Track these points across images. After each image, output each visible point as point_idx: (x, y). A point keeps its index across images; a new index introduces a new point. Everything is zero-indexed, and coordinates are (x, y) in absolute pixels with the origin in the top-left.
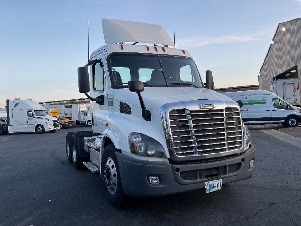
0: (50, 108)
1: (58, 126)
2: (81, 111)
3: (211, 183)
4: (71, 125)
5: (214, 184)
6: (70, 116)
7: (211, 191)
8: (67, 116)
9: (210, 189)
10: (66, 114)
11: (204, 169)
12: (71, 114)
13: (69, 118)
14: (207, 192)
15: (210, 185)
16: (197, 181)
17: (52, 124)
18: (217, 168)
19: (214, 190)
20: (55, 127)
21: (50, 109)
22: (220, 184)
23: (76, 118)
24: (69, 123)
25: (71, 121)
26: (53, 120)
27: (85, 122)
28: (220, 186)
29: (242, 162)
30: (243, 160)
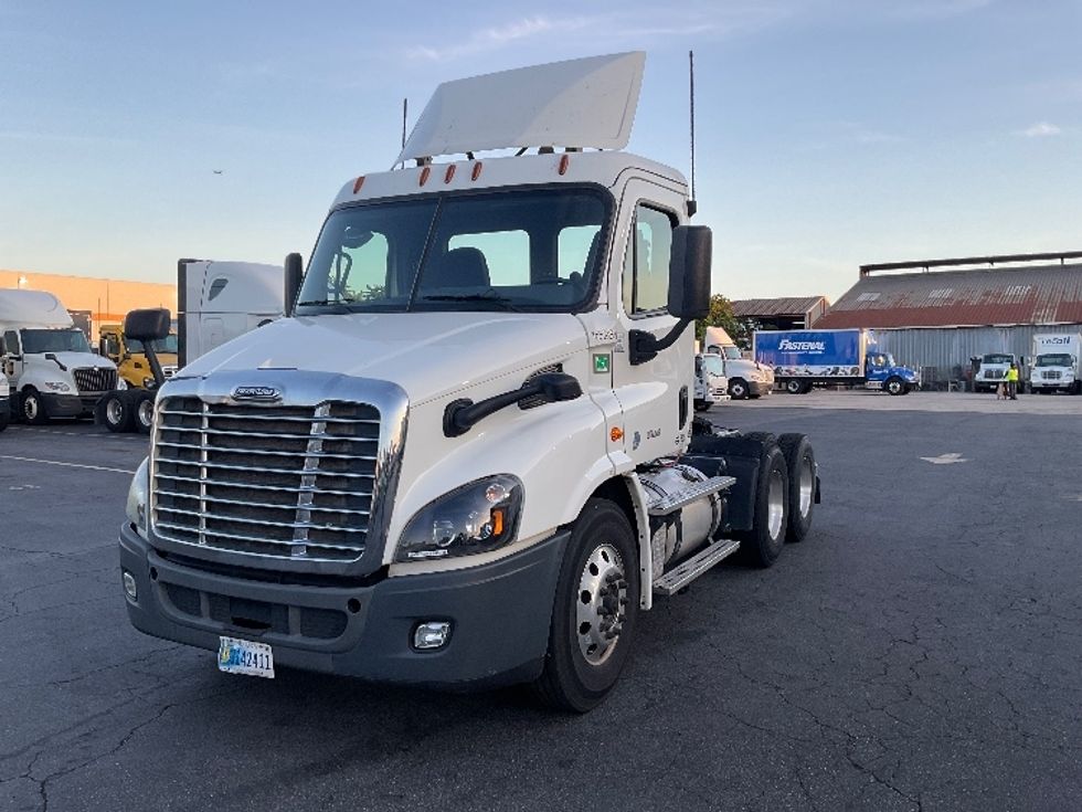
3: (238, 644)
5: (245, 652)
7: (234, 670)
9: (231, 662)
14: (220, 667)
15: (233, 650)
19: (242, 669)
22: (265, 659)
28: (259, 665)
29: (350, 613)
30: (354, 605)
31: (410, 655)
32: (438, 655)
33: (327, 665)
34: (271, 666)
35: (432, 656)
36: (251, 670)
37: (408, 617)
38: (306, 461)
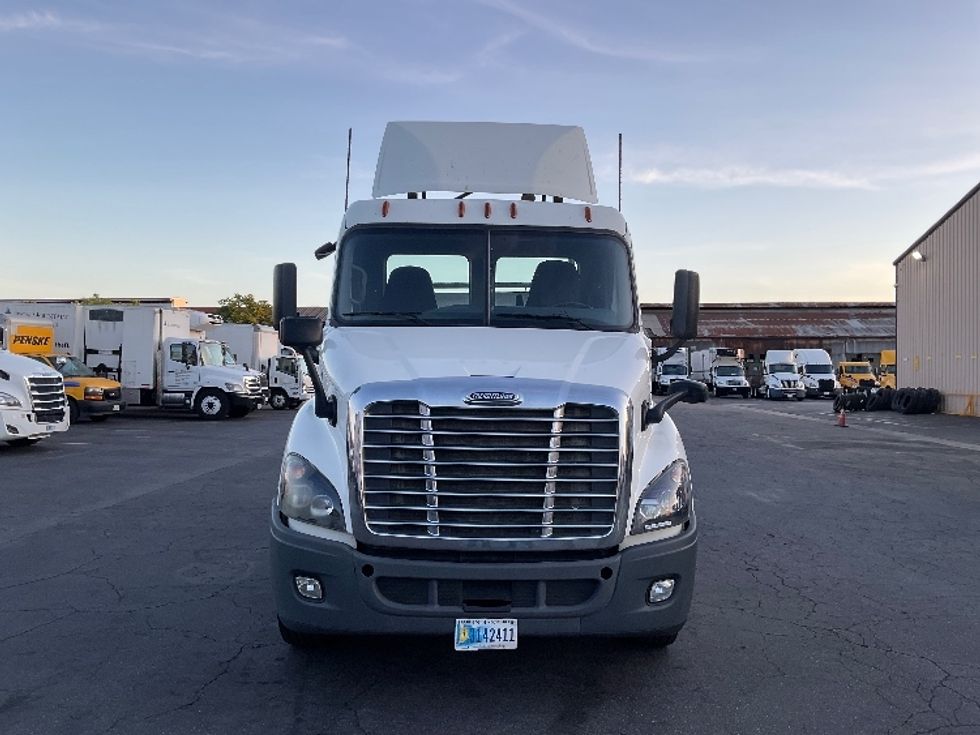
0: (8, 312)
1: (60, 415)
2: (168, 339)
3: (477, 624)
4: (117, 408)
5: (486, 630)
6: (111, 362)
7: (473, 648)
8: (94, 361)
9: (471, 641)
10: (88, 351)
11: (460, 581)
12: (118, 353)
13: (102, 371)
14: (458, 648)
15: (472, 630)
16: (428, 609)
17: (27, 404)
18: (508, 585)
19: (485, 645)
20: (41, 417)
21: (13, 320)
22: (509, 633)
23: (138, 376)
24: (106, 394)
25: (114, 385)
26: (31, 380)
27: (188, 394)
28: (508, 638)
29: (603, 579)
30: (607, 572)
31: (646, 608)
32: (668, 605)
33: (574, 627)
34: (515, 638)
35: (664, 607)
36: (498, 645)
37: (645, 579)
38: (550, 454)
